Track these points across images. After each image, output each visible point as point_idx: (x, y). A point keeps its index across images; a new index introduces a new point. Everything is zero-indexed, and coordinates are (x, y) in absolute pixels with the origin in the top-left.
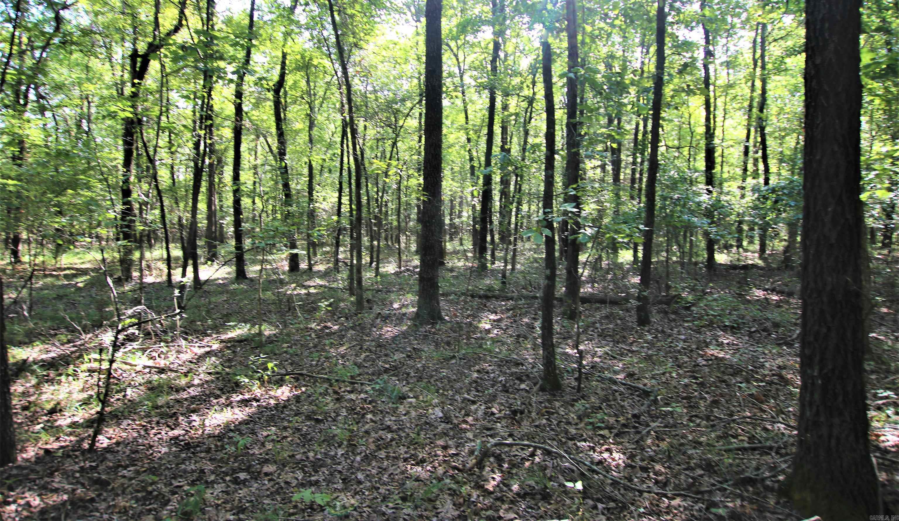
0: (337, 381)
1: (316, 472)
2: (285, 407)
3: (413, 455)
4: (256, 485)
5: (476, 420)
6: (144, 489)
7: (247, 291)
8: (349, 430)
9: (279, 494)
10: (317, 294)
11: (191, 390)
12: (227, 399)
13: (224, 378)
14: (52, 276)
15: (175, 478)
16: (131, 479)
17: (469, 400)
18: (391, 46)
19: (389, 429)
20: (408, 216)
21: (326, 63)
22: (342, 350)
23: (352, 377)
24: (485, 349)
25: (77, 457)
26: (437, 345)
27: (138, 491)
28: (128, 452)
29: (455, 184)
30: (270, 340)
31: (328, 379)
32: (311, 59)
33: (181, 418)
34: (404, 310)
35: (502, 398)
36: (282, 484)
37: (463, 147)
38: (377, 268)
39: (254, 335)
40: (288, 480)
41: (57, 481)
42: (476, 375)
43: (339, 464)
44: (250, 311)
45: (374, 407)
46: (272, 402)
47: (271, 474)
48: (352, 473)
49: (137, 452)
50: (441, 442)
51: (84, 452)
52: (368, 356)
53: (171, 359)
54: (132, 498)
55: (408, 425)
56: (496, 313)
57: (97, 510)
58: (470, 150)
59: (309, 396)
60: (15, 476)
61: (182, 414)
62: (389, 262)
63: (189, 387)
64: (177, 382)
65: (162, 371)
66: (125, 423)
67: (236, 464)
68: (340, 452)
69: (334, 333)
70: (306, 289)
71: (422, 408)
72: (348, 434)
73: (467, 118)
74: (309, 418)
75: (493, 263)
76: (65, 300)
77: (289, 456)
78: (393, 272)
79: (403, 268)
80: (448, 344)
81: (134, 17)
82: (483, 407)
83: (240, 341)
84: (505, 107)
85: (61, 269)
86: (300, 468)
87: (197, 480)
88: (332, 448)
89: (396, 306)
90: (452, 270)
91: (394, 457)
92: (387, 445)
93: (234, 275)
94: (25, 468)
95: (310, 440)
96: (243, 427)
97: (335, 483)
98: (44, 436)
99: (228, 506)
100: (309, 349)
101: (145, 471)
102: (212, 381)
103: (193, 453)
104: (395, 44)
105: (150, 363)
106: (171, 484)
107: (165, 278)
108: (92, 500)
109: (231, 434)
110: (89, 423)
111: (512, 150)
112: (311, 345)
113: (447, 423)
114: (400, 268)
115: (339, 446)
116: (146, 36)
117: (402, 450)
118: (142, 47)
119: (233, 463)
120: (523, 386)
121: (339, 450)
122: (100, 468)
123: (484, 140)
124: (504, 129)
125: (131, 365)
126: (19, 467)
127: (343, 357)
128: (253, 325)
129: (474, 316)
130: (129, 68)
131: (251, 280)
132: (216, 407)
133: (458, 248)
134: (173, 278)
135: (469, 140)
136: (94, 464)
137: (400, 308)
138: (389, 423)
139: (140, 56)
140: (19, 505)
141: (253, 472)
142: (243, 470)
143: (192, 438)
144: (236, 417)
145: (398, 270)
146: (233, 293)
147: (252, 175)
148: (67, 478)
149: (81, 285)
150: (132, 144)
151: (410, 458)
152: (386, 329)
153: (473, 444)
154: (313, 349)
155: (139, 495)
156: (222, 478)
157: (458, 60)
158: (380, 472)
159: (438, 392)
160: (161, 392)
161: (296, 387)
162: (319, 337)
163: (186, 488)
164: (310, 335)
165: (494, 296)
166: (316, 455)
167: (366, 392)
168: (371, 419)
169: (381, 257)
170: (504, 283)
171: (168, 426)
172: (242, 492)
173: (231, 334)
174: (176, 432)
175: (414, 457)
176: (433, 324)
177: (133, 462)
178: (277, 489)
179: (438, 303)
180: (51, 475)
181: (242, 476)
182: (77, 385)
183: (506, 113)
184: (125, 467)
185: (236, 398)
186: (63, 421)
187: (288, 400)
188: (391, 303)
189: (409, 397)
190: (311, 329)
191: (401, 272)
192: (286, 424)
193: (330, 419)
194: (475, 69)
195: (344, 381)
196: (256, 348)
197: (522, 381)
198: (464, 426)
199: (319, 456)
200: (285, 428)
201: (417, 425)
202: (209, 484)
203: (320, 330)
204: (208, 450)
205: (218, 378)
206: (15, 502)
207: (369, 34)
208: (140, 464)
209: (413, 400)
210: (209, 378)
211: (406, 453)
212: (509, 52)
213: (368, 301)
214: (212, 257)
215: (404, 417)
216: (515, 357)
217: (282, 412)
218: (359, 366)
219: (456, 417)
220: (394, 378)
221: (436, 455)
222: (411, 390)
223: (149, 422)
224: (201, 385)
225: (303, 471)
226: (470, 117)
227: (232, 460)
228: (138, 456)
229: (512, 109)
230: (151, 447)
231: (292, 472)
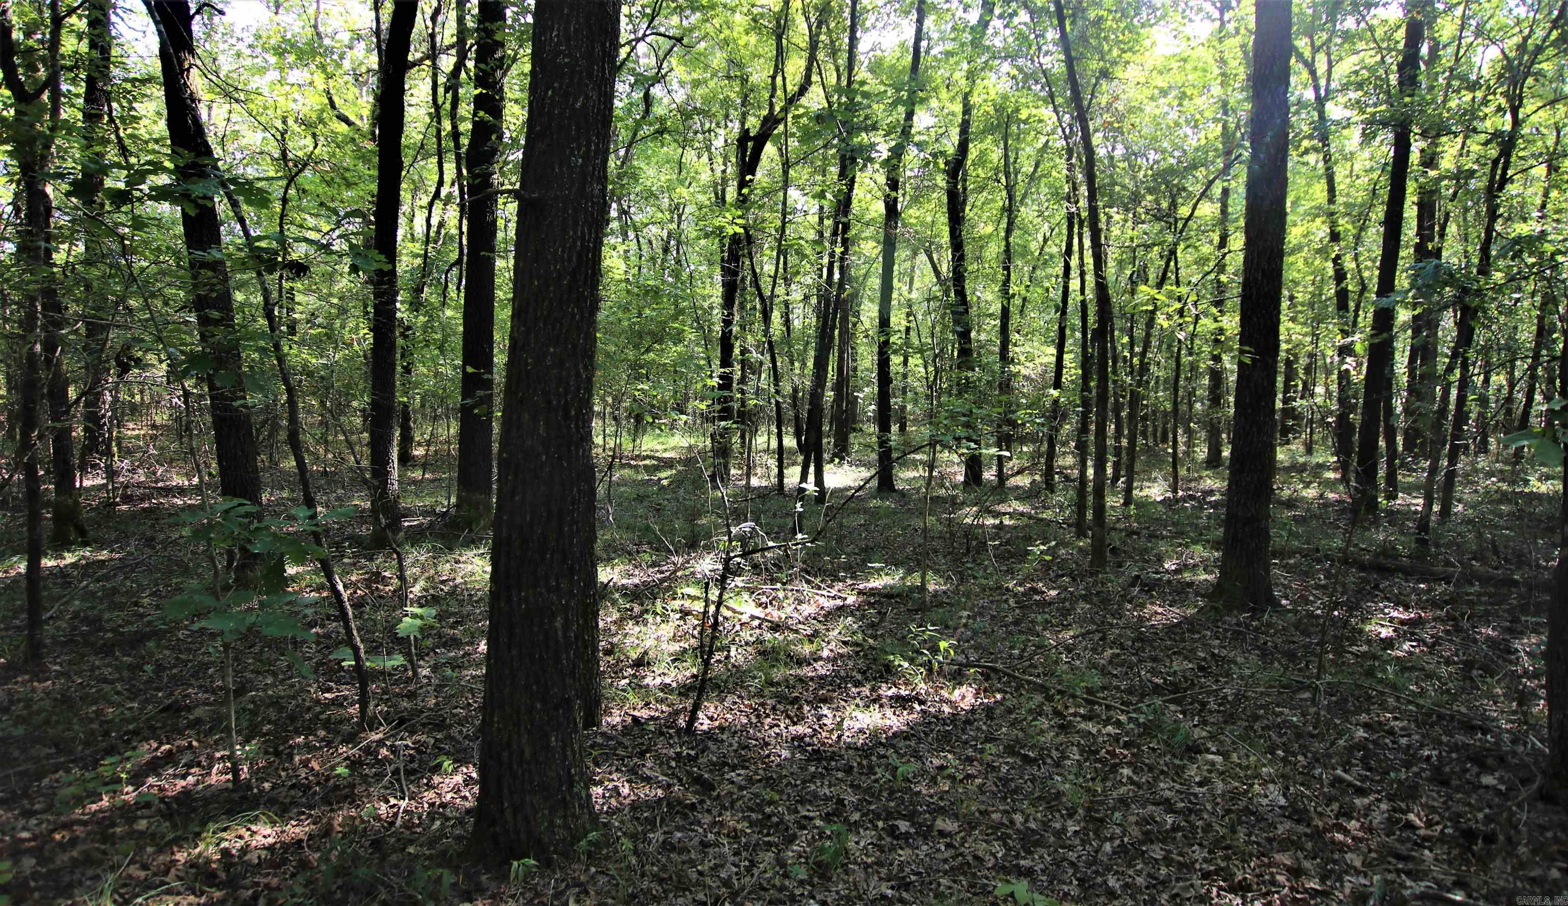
0: (1060, 692)
1: (1030, 852)
2: (968, 722)
3: (1222, 869)
4: (925, 848)
5: (1369, 829)
6: (759, 808)
7: (895, 512)
8: (1088, 790)
9: (965, 874)
10: (1015, 528)
11: (818, 665)
12: (873, 690)
13: (865, 655)
14: (630, 466)
15: (802, 802)
16: (741, 788)
17: (1350, 785)
18: (1175, 65)
19: (1168, 806)
20: (1192, 393)
21: (1047, 113)
22: (1067, 635)
23: (1089, 691)
24: (1381, 681)
25: (671, 737)
26: (1264, 654)
27: (751, 810)
28: (736, 746)
29: (1298, 328)
30: (938, 600)
31: (1042, 686)
32: (1017, 110)
33: (806, 708)
34: (1187, 576)
35: (1432, 796)
36: (970, 858)
37: (1322, 252)
38: (1129, 490)
39: (912, 589)
40: (980, 854)
41: (649, 767)
42: (1361, 733)
43: (1071, 848)
44: (903, 546)
45: (1133, 755)
46: (947, 709)
47: (949, 835)
48: (1097, 872)
49: (746, 747)
50: (1285, 859)
51: (679, 731)
52: (1118, 655)
53: (789, 610)
54: (744, 818)
55: (1209, 807)
56: (1407, 608)
57: (699, 823)
58: (1338, 257)
59: (1010, 711)
60: (601, 746)
61: (808, 703)
62: (1155, 480)
63: (815, 660)
64: (799, 648)
65: (776, 627)
66: (730, 698)
67: (892, 804)
68: (1072, 828)
69: (1050, 604)
70: (994, 517)
71: (1237, 777)
72: (1085, 799)
73: (1331, 190)
74: (1010, 750)
75: (1392, 496)
76: (646, 504)
77: (981, 812)
78: (1159, 499)
79: (1180, 493)
80: (1292, 656)
81: (744, 80)
82: (1384, 806)
83: (887, 596)
84: (1430, 161)
85: (638, 457)
86: (998, 839)
87: (834, 814)
88: (1057, 815)
89: (1169, 565)
90: (1290, 504)
91: (1179, 863)
92: (1166, 837)
93: (874, 483)
94: (611, 738)
95: (1015, 791)
96: (902, 744)
97: (1065, 883)
98: (632, 698)
99: (884, 871)
100: (1006, 626)
101: (760, 781)
102: (849, 657)
103: (825, 768)
104: (1185, 60)
105: (759, 612)
106: (797, 811)
107: (774, 481)
108: (693, 807)
109: (882, 751)
110: (684, 690)
111: (1445, 254)
112: (1010, 619)
113: (1298, 822)
114: (1175, 491)
115: (1071, 816)
116: (760, 108)
117: (1198, 854)
118: (753, 124)
119: (888, 800)
120: (1488, 780)
121: (1070, 823)
122: (701, 760)
123: (1374, 236)
124: (1426, 209)
125: (734, 611)
126: (603, 734)
127: (1069, 650)
128: (910, 572)
129: (1352, 608)
130: (734, 160)
131: (903, 494)
132: (858, 700)
133: (1301, 460)
134: (786, 481)
135: (1335, 237)
136: (692, 753)
137: (1176, 572)
138: (1167, 794)
139: (751, 139)
140: (606, 788)
141: (921, 825)
142: (904, 817)
143: (824, 744)
144: (888, 722)
145: (1170, 495)
146: (874, 514)
147: (904, 316)
148: (660, 765)
149: (665, 482)
150: (736, 274)
151: (1216, 872)
152: (1150, 608)
153: (1363, 881)
154: (1011, 628)
155: (754, 816)
156: (871, 821)
157: (1313, 73)
158: (1154, 886)
159: (1273, 753)
160: (777, 660)
161: (985, 691)
162: (1021, 605)
163: (818, 823)
164: (1006, 601)
165: (1399, 569)
166: (1026, 821)
167: (1118, 724)
168: (1129, 778)
169: (1138, 467)
170: (1422, 542)
171: (788, 717)
172: (904, 854)
173: (876, 583)
174: (800, 729)
175: (1228, 875)
176: (1256, 612)
177: (743, 763)
178: (962, 865)
179: (1268, 571)
180: (642, 755)
181: (904, 826)
182: (667, 630)
183: (1432, 173)
184: (733, 768)
185: (887, 691)
186: (651, 681)
187: (973, 711)
188: (1160, 560)
189: (1208, 751)
190: (1007, 589)
191: (1177, 501)
192: (970, 752)
193: (1049, 761)
194: (1359, 86)
195: (1074, 696)
196: (917, 611)
197: (1485, 769)
198: (1339, 837)
199: (1033, 825)
200: (970, 760)
201: (1228, 812)
202: (854, 827)
203: (1024, 594)
204: (849, 770)
205: (857, 653)
206: (601, 783)
207: (1130, 49)
208: (753, 767)
209: (1219, 759)
210: (844, 650)
211: (1205, 860)
212: (1444, 39)
213: (1114, 551)
214: (842, 452)
215: (1197, 790)
216: (1463, 710)
217: (964, 731)
218: (1104, 672)
219: (1321, 815)
220: (1173, 707)
221: (1273, 883)
222: (1212, 737)
223: (763, 705)
224: (833, 660)
225: (1005, 845)
226: (1339, 188)
227: (885, 794)
228: (750, 754)
229: (1447, 163)
230: (767, 744)
231: (985, 841)
